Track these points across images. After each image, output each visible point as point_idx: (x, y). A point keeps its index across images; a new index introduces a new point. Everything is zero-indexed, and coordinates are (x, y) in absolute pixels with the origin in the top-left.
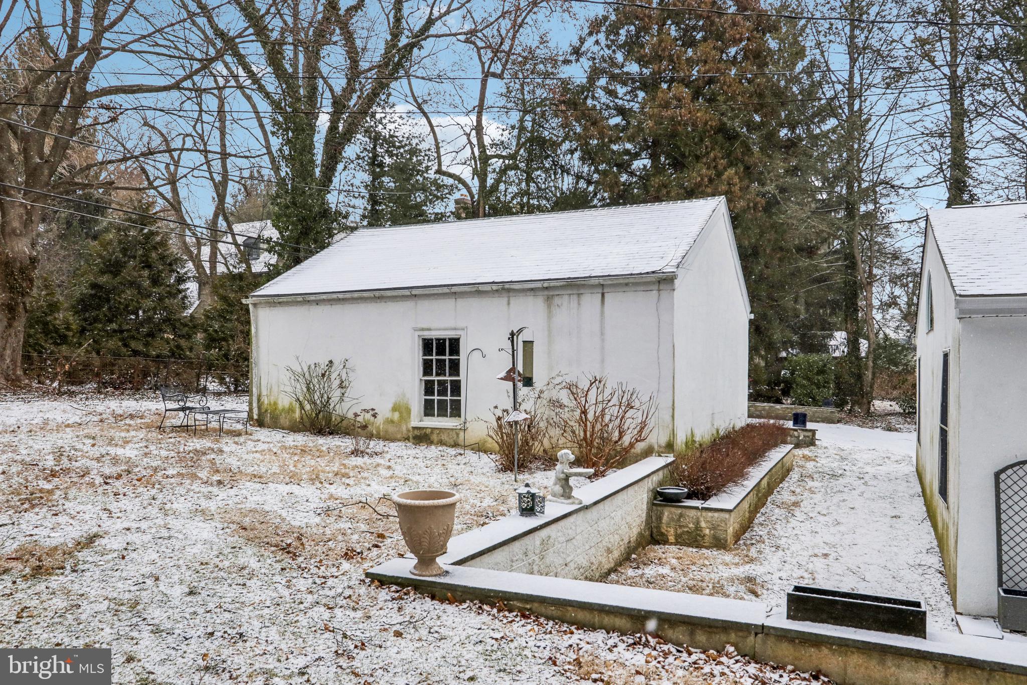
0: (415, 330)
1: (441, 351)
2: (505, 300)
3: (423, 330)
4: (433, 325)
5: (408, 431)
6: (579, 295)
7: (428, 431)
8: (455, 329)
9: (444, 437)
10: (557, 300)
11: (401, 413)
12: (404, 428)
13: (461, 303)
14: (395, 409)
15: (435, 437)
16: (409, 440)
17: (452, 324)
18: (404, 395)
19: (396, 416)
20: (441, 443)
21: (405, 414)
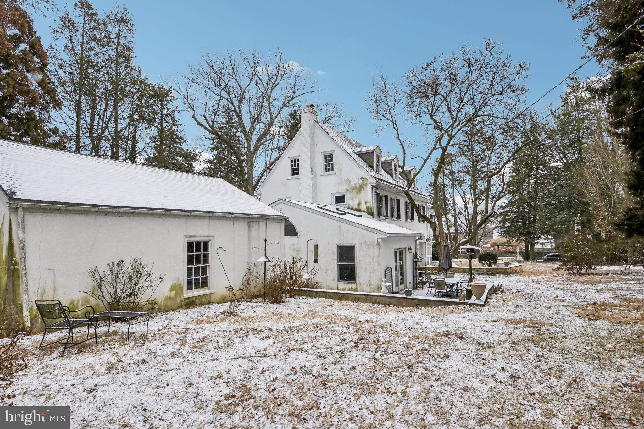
0: (186, 237)
1: (198, 250)
2: (232, 222)
3: (191, 237)
4: (197, 234)
5: (182, 301)
6: (259, 222)
7: (194, 299)
8: (209, 237)
9: (204, 300)
10: (252, 224)
11: (176, 291)
12: (179, 301)
13: (212, 222)
14: (172, 289)
15: (198, 302)
16: (182, 307)
17: (206, 233)
18: (178, 279)
19: (173, 293)
20: (202, 304)
21: (179, 291)
